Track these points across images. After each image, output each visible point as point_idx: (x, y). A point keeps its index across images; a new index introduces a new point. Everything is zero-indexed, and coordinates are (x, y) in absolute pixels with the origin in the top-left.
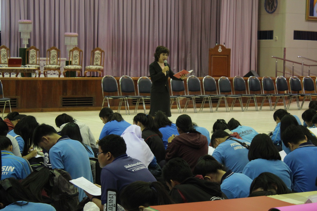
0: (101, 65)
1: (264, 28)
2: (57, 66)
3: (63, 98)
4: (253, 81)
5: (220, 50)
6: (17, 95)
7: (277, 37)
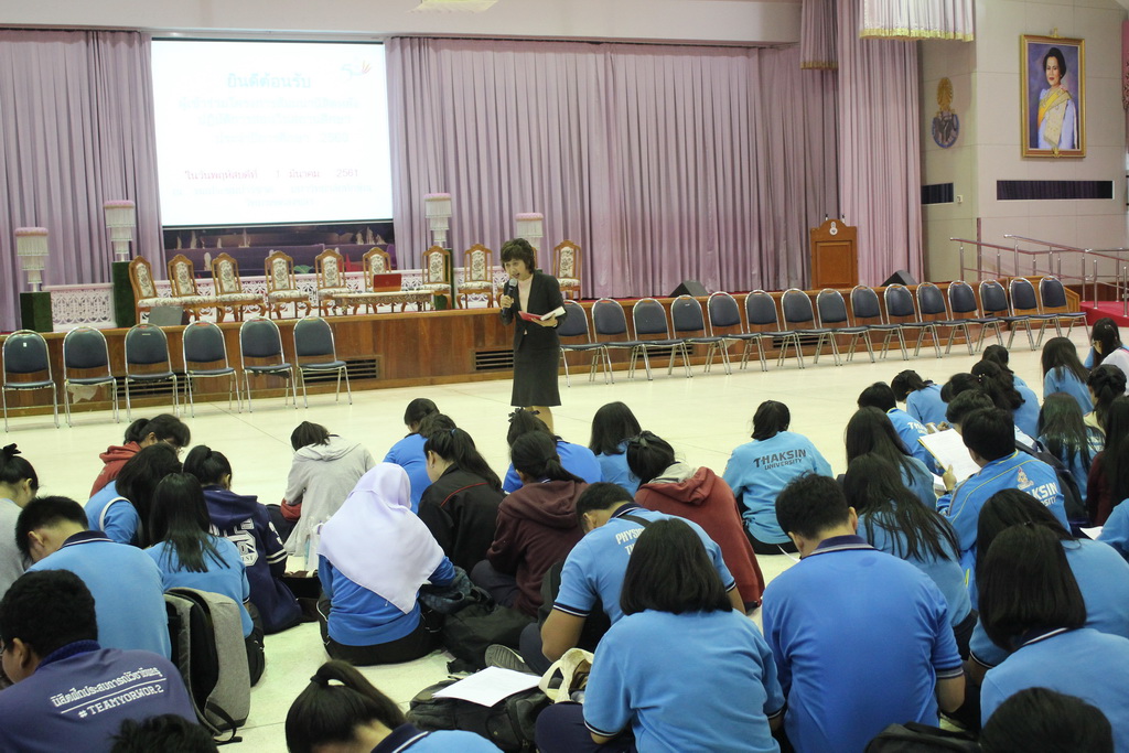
0: (574, 277)
1: (935, 179)
2: (485, 284)
3: (477, 353)
4: (895, 294)
5: (833, 230)
6: (375, 351)
7: (961, 196)
